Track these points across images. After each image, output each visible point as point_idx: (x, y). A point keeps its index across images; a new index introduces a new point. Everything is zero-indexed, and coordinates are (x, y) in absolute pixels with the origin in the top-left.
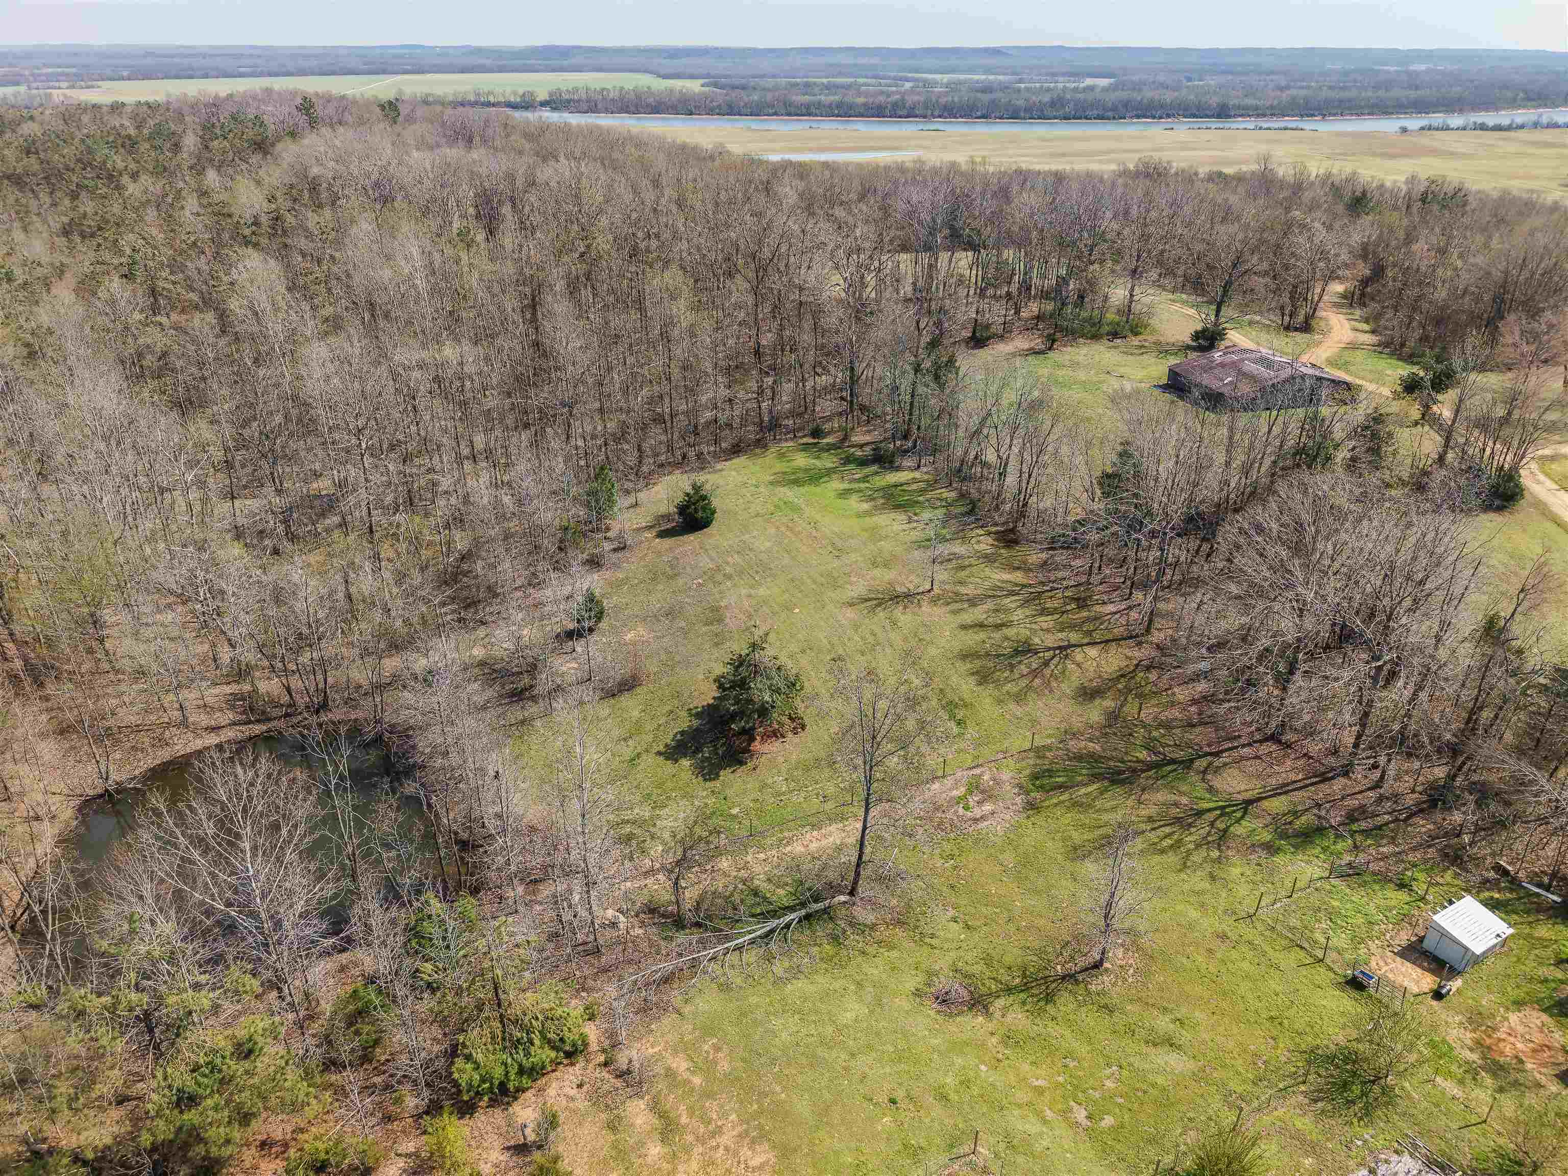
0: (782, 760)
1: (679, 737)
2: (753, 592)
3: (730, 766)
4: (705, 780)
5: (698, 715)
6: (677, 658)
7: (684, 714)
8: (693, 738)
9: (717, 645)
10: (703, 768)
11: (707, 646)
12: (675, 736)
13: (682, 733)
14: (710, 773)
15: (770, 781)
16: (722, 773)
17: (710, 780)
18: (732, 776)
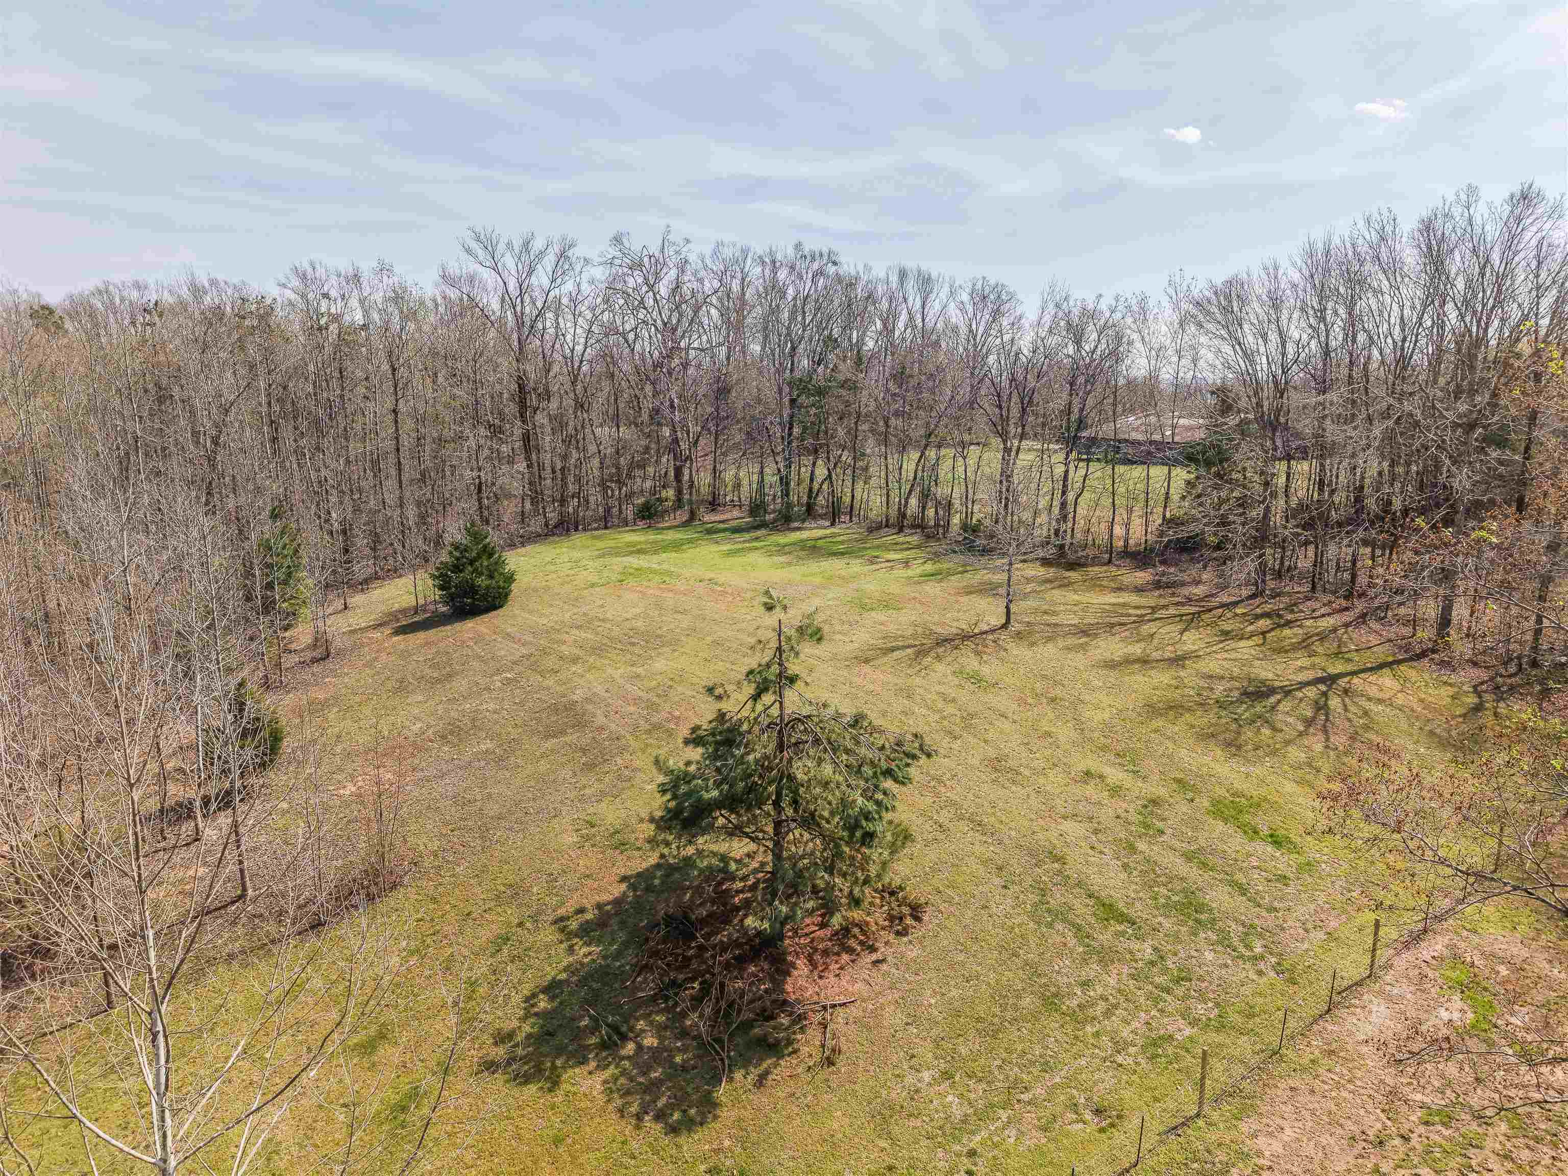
0: (900, 1018)
1: (543, 1004)
2: (640, 670)
3: (746, 1065)
4: (674, 1130)
5: (586, 932)
6: (493, 809)
7: (549, 935)
8: (593, 1000)
9: (590, 767)
10: (653, 1088)
11: (566, 773)
12: (530, 999)
13: (552, 988)
14: (679, 1102)
15: (898, 1094)
16: (722, 1092)
17: (690, 1125)
18: (761, 1099)
